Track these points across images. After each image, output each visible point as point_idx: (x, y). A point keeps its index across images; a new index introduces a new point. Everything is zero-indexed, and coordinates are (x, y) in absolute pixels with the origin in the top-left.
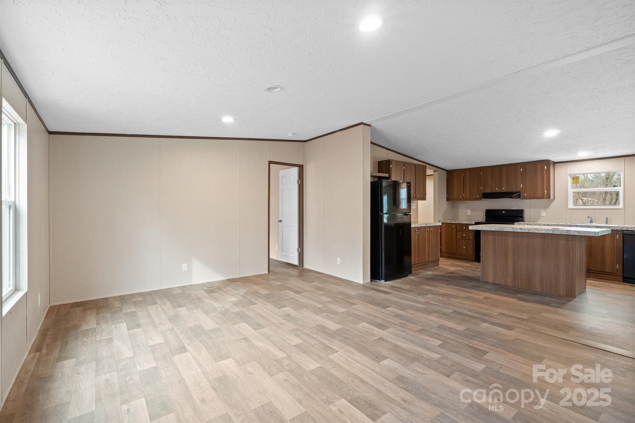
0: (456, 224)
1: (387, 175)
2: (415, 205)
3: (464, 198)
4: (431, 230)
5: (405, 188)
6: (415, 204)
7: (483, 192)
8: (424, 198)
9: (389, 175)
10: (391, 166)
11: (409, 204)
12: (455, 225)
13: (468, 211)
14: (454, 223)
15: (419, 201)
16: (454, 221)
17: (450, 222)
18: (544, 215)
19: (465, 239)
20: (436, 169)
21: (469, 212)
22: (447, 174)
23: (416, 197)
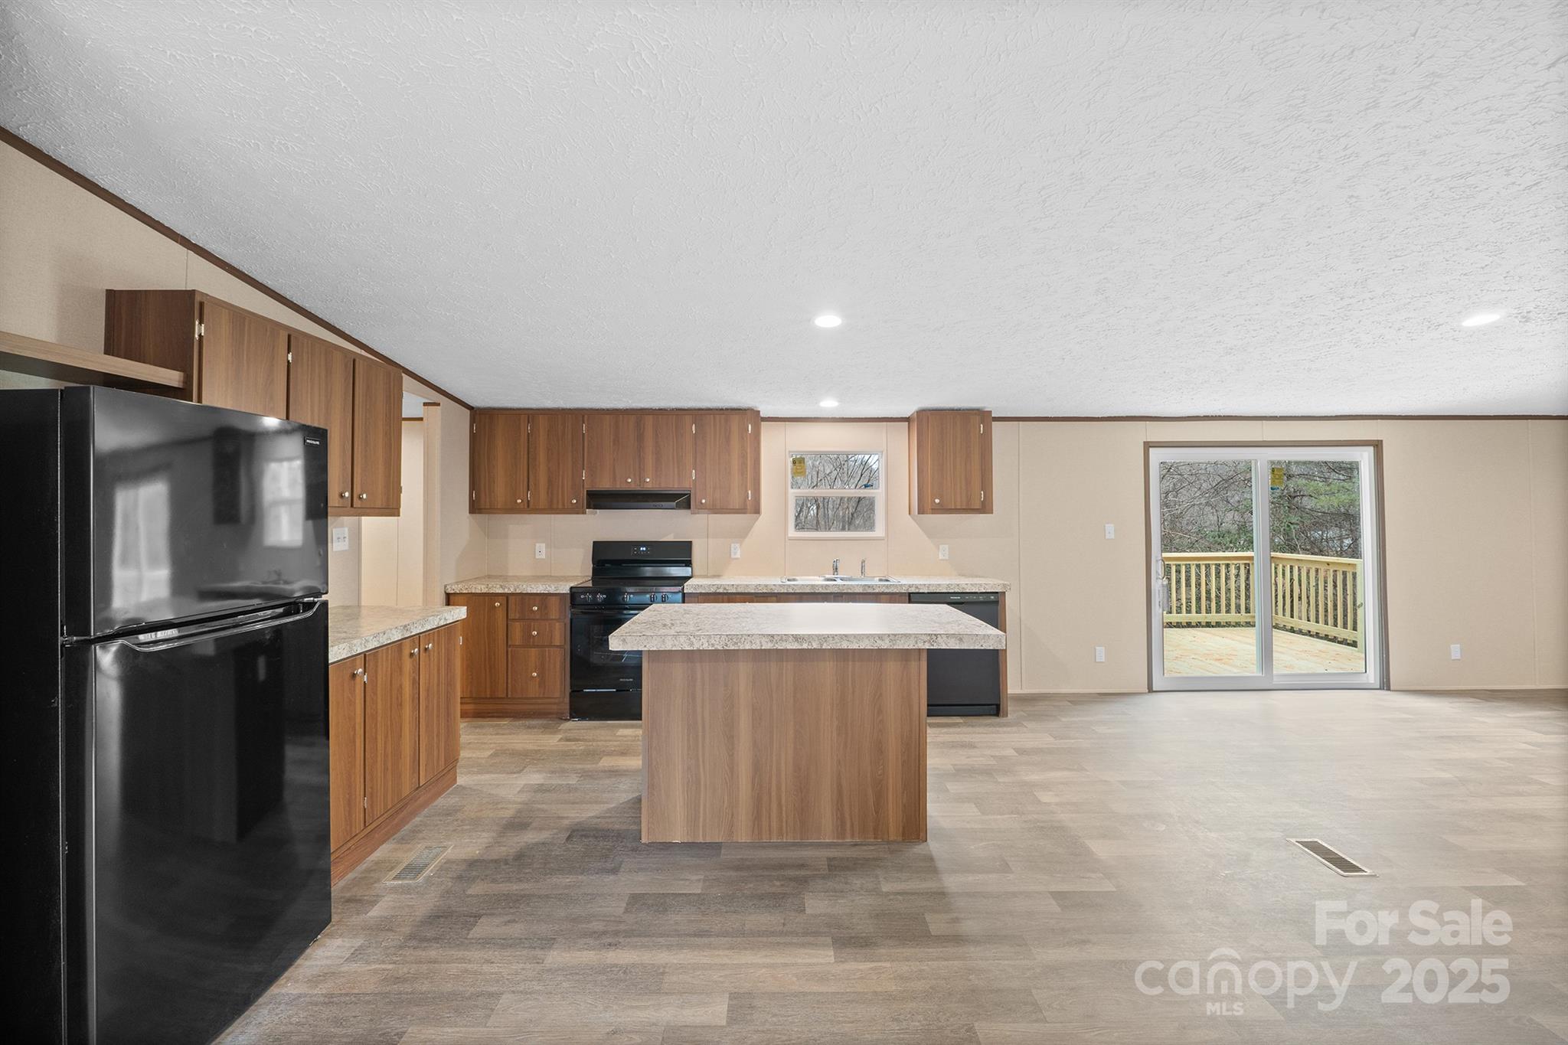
0: (507, 596)
1: (171, 377)
2: (347, 535)
3: (528, 506)
4: (426, 649)
5: (290, 459)
6: (346, 529)
7: (588, 487)
8: (391, 508)
9: (188, 379)
10: (200, 329)
11: (315, 527)
12: (505, 598)
13: (538, 545)
14: (500, 591)
15: (364, 519)
16: (501, 586)
17: (485, 590)
18: (738, 555)
19: (538, 646)
20: (436, 397)
21: (541, 550)
22: (473, 420)
23: (352, 506)
